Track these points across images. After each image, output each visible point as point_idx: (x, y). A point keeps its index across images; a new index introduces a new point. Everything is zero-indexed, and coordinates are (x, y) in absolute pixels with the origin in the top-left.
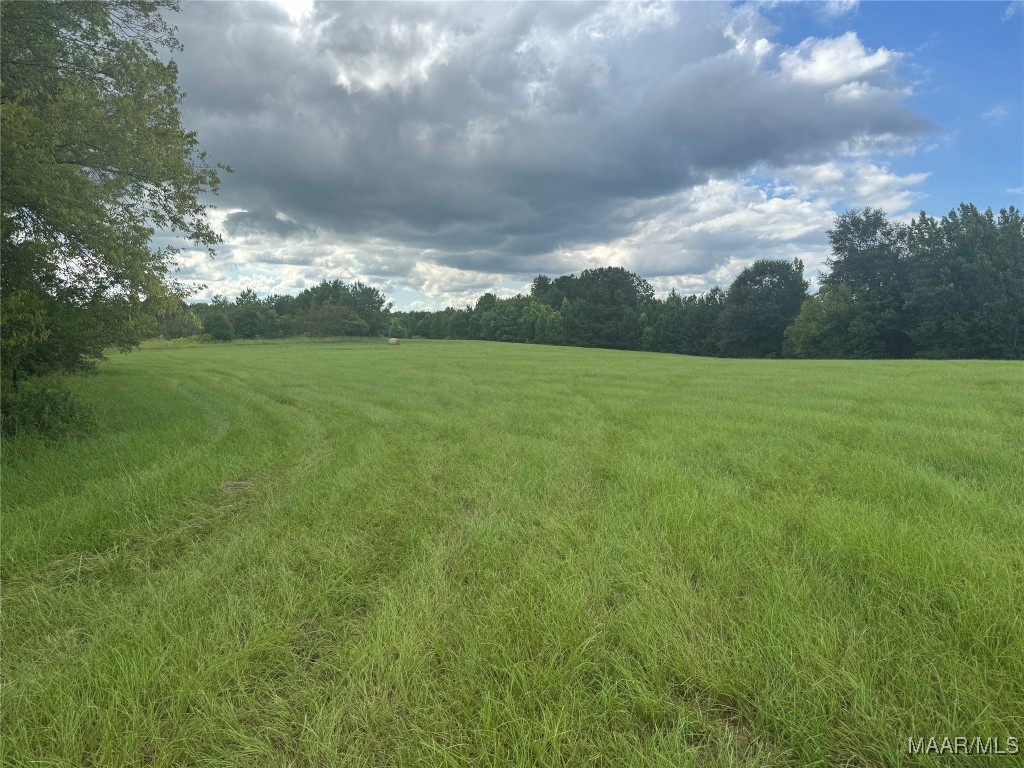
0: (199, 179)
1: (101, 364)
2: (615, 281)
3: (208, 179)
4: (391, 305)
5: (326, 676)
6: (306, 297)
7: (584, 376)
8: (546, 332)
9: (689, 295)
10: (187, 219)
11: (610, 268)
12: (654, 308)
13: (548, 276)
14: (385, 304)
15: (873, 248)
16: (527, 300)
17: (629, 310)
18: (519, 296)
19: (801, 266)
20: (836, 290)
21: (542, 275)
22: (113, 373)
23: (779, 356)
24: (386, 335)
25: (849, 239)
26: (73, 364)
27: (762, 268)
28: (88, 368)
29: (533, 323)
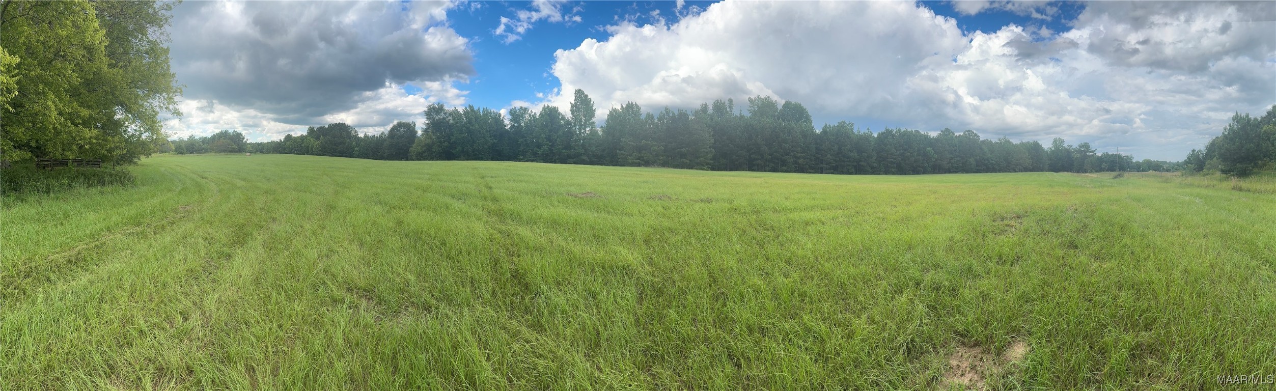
0: (176, 91)
1: (139, 162)
2: (342, 127)
3: (179, 91)
4: (247, 140)
6: (214, 137)
7: (328, 168)
8: (314, 150)
9: (372, 136)
10: (171, 107)
11: (339, 123)
12: (358, 141)
13: (315, 127)
14: (245, 140)
15: (440, 119)
16: (306, 137)
17: (348, 141)
18: (302, 135)
19: (415, 125)
20: (428, 135)
21: (312, 126)
22: (143, 165)
23: (407, 160)
24: (245, 152)
25: (432, 115)
26: (131, 162)
27: (400, 125)
28: (135, 163)
29: (308, 146)
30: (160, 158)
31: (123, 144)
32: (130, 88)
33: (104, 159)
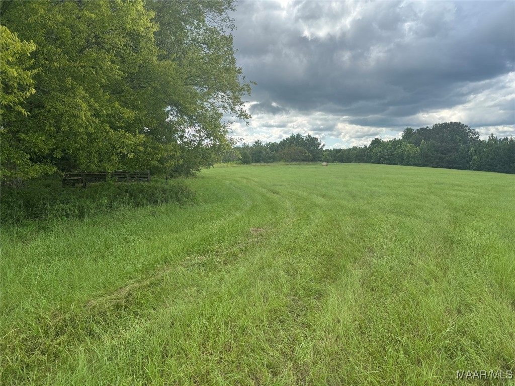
0: (243, 89)
1: (198, 174)
3: (246, 89)
4: (324, 146)
5: (304, 326)
6: (283, 143)
8: (410, 159)
9: (503, 138)
10: (237, 108)
11: (451, 123)
12: (479, 145)
13: (412, 128)
14: (321, 145)
16: (399, 141)
17: (463, 146)
18: (394, 139)
21: (409, 127)
22: (203, 178)
24: (321, 161)
26: (188, 174)
28: (194, 175)
29: (403, 154)
30: (224, 169)
31: (179, 153)
32: (186, 85)
33: (155, 171)
